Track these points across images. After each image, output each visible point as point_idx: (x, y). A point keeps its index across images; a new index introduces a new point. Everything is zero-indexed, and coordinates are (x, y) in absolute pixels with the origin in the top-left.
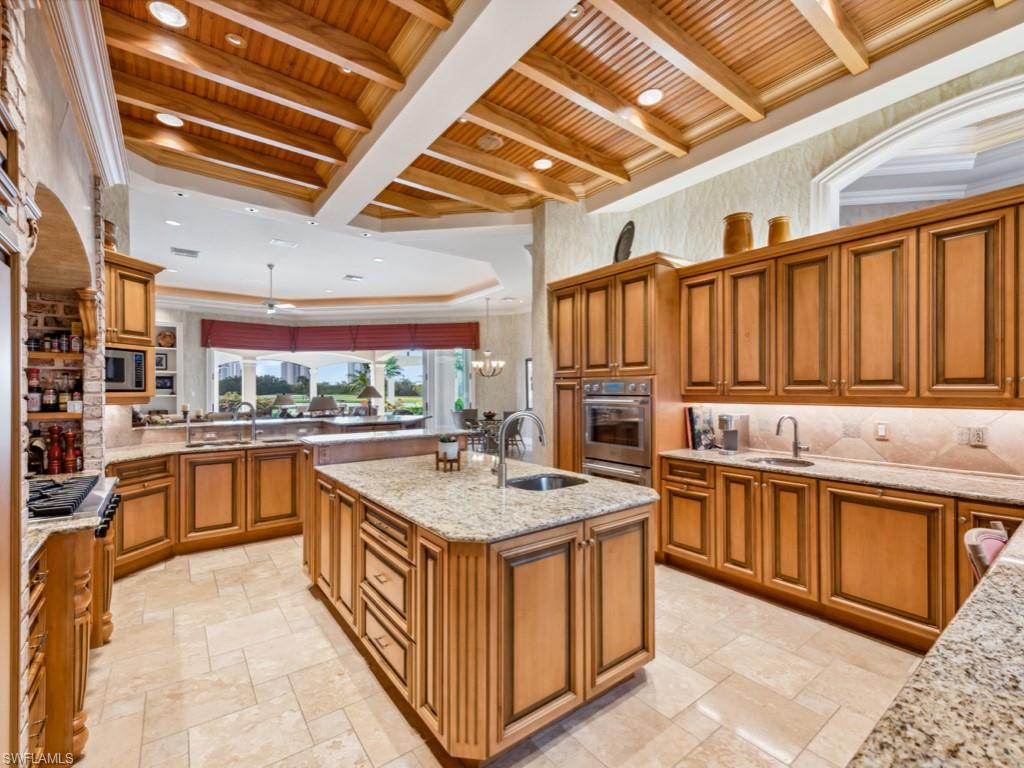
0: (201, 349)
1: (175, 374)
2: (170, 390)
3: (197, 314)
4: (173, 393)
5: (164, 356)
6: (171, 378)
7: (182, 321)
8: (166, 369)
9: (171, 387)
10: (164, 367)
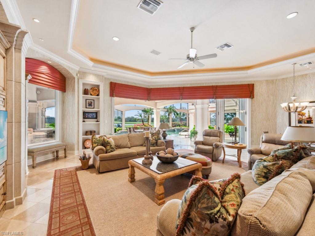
0: (110, 98)
1: (99, 111)
2: (96, 120)
3: (108, 79)
4: (97, 121)
5: (93, 101)
6: (96, 113)
7: (102, 82)
8: (94, 108)
9: (96, 118)
10: (93, 107)
